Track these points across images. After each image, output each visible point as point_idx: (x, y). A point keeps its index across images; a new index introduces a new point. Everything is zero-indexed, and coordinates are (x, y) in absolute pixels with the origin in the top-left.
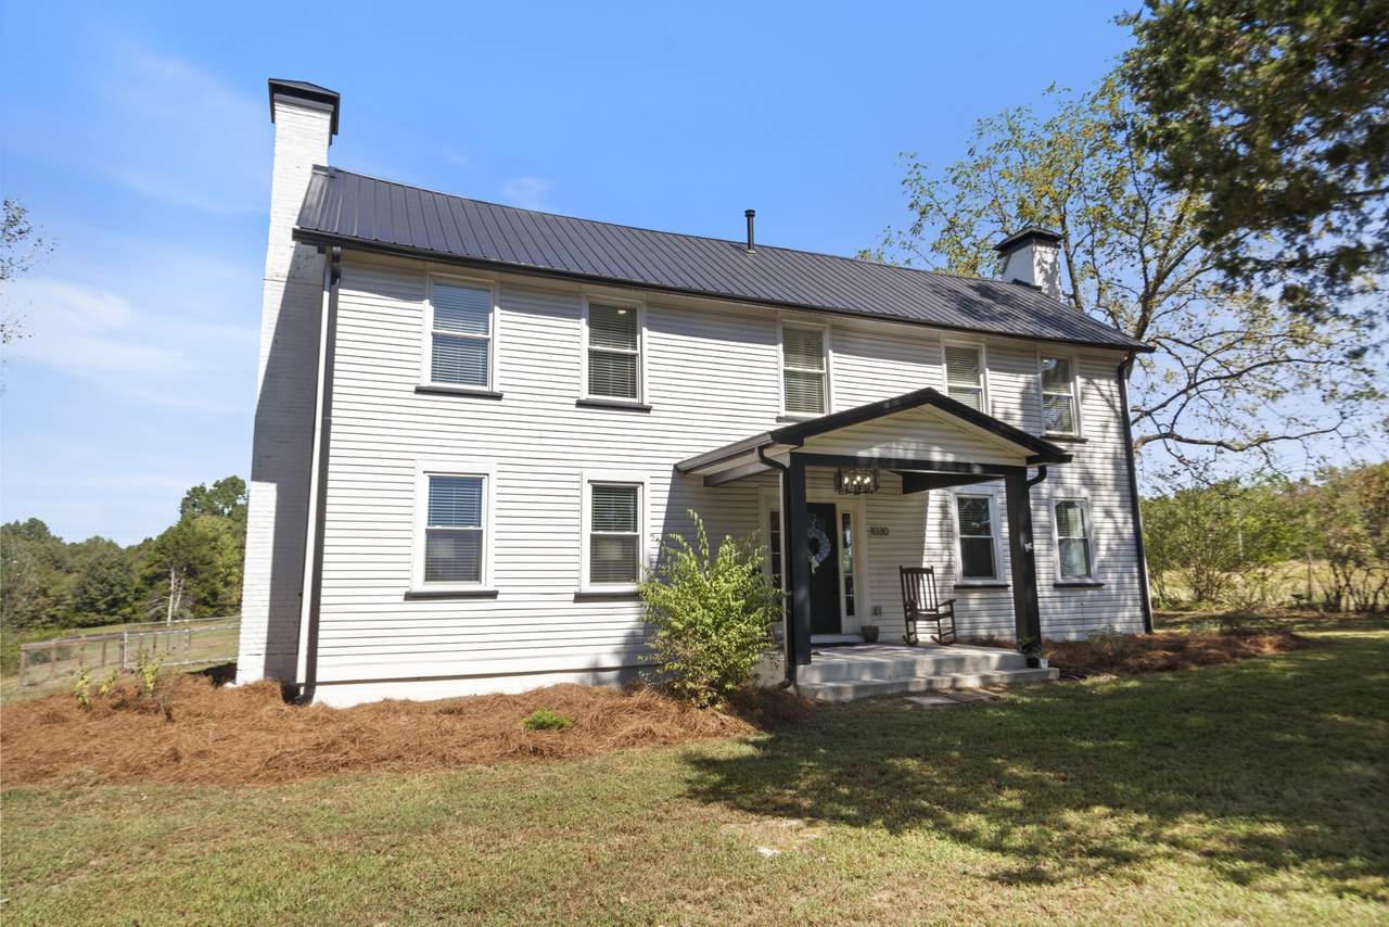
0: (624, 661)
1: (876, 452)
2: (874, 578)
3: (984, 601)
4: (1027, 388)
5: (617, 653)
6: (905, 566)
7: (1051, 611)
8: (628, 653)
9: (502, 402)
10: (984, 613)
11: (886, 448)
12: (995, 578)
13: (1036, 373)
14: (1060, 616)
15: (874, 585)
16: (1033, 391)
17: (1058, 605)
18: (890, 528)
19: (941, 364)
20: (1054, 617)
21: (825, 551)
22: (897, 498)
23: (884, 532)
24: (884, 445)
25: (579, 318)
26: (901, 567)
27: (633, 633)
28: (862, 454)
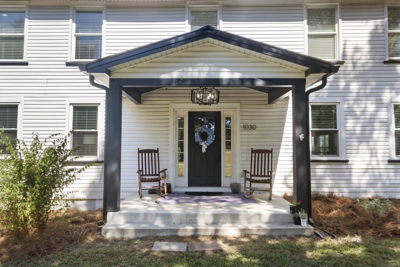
0: (88, 196)
1: (175, 75)
2: (243, 155)
3: (328, 170)
4: (375, 29)
5: (85, 192)
6: (254, 148)
7: (385, 178)
8: (91, 192)
9: (29, 66)
10: (328, 178)
11: (183, 71)
12: (339, 156)
13: (383, 18)
14: (393, 182)
15: (242, 159)
16: (381, 31)
17: (392, 174)
18: (257, 125)
19: (302, 20)
20: (388, 182)
21: (211, 139)
22: (264, 107)
23: (253, 127)
24: (181, 70)
25: (69, 20)
26: (252, 149)
27: (94, 182)
28: (164, 76)
